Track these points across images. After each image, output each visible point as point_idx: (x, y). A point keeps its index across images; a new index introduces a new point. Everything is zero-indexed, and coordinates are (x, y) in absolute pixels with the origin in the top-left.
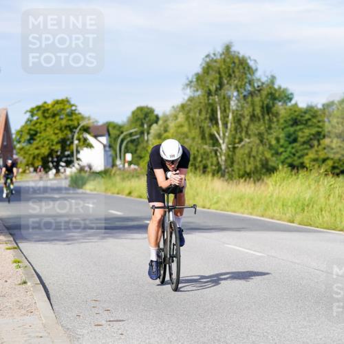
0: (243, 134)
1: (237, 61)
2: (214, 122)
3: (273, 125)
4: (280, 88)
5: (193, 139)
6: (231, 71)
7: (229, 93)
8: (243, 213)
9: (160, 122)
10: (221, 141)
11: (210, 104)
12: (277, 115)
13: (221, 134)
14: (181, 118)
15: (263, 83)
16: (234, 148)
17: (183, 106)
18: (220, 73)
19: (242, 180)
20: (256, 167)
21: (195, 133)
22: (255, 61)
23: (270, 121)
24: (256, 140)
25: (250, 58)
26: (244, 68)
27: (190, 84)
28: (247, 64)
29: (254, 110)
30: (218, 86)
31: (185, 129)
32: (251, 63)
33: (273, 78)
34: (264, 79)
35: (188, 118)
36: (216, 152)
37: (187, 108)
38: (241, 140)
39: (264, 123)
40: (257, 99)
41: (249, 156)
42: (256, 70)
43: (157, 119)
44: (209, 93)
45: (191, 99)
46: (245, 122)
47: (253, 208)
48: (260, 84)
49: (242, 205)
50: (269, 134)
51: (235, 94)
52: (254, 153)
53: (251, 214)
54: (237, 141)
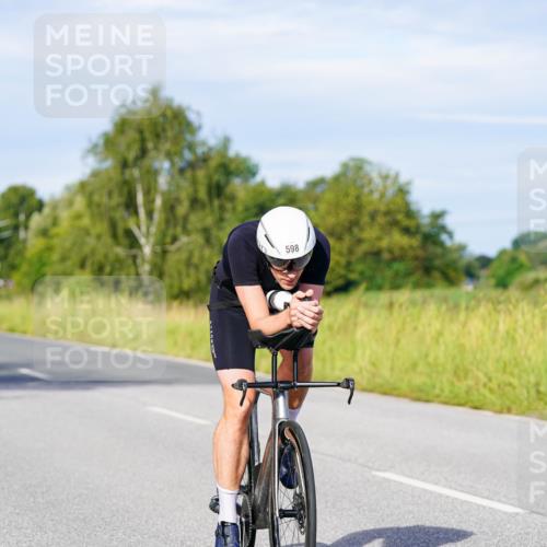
0: (179, 229)
1: (169, 113)
2: (132, 210)
3: (228, 216)
4: (237, 156)
5: (99, 237)
6: (159, 129)
7: (157, 165)
8: (177, 356)
9: (46, 210)
10: (142, 241)
11: (125, 182)
12: (232, 198)
13: (144, 228)
14: (80, 203)
15: (210, 149)
16: (165, 252)
17: (83, 186)
18: (141, 132)
19: (175, 304)
20: (198, 282)
21: (102, 227)
22: (198, 114)
23: (222, 208)
24: (198, 239)
25: (189, 108)
26: (180, 124)
27: (93, 149)
28: (185, 118)
29: (196, 191)
30: (139, 153)
31: (86, 221)
32: (192, 117)
33: (226, 142)
34: (212, 142)
35: (90, 204)
36: (134, 258)
37: (89, 188)
38: (175, 239)
39: (213, 211)
40: (201, 174)
41: (188, 263)
42: (200, 127)
43: (40, 206)
44: (125, 165)
45: (95, 174)
46: (182, 210)
47: (193, 348)
48: (205, 149)
49: (175, 343)
50: (220, 229)
51: (166, 165)
52: (195, 260)
53: (190, 357)
54: (168, 240)
